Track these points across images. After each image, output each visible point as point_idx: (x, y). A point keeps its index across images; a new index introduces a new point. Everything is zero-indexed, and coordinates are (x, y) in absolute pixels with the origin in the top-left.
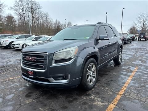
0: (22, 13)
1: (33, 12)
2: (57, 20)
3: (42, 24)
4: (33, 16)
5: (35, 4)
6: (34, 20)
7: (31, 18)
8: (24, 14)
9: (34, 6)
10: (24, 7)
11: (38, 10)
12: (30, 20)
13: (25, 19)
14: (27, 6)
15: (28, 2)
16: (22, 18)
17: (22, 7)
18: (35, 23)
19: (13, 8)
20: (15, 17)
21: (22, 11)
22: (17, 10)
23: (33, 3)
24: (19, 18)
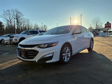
0: (9, 20)
1: (18, 19)
2: (35, 24)
3: (24, 27)
4: (18, 22)
5: (19, 13)
6: (18, 24)
7: (16, 23)
8: (11, 20)
9: (18, 14)
10: (11, 15)
11: (21, 17)
12: (15, 25)
13: (11, 24)
14: (13, 14)
15: (13, 12)
16: (9, 23)
17: (9, 15)
18: (19, 26)
19: (2, 16)
20: (4, 22)
21: (9, 18)
22: (5, 17)
23: (18, 12)
24: (7, 23)
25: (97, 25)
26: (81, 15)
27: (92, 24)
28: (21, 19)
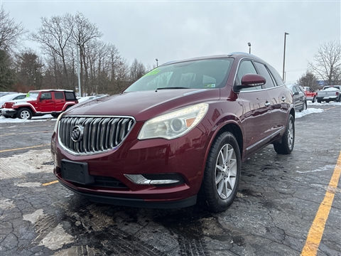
0: (57, 47)
1: (83, 46)
2: (136, 62)
3: (102, 69)
4: (82, 55)
5: (87, 26)
6: (84, 62)
7: (77, 57)
8: (62, 49)
9: (85, 31)
10: (63, 33)
11: (93, 39)
12: (75, 63)
13: (64, 61)
14: (69, 32)
15: (71, 24)
16: (58, 58)
17: (59, 33)
18: (86, 68)
19: (38, 35)
20: (43, 55)
21: (57, 42)
22: (46, 40)
23: (83, 24)
24: (51, 58)
25: (331, 69)
26: (286, 34)
27: (315, 66)
28: (93, 46)
